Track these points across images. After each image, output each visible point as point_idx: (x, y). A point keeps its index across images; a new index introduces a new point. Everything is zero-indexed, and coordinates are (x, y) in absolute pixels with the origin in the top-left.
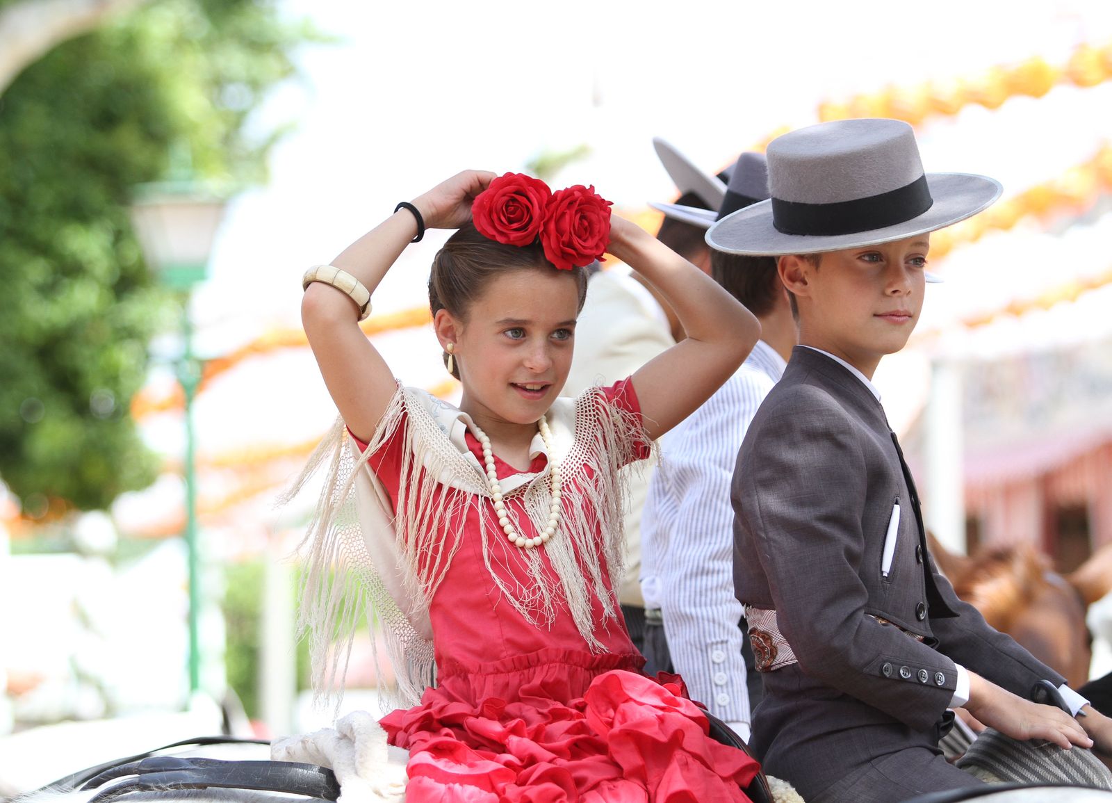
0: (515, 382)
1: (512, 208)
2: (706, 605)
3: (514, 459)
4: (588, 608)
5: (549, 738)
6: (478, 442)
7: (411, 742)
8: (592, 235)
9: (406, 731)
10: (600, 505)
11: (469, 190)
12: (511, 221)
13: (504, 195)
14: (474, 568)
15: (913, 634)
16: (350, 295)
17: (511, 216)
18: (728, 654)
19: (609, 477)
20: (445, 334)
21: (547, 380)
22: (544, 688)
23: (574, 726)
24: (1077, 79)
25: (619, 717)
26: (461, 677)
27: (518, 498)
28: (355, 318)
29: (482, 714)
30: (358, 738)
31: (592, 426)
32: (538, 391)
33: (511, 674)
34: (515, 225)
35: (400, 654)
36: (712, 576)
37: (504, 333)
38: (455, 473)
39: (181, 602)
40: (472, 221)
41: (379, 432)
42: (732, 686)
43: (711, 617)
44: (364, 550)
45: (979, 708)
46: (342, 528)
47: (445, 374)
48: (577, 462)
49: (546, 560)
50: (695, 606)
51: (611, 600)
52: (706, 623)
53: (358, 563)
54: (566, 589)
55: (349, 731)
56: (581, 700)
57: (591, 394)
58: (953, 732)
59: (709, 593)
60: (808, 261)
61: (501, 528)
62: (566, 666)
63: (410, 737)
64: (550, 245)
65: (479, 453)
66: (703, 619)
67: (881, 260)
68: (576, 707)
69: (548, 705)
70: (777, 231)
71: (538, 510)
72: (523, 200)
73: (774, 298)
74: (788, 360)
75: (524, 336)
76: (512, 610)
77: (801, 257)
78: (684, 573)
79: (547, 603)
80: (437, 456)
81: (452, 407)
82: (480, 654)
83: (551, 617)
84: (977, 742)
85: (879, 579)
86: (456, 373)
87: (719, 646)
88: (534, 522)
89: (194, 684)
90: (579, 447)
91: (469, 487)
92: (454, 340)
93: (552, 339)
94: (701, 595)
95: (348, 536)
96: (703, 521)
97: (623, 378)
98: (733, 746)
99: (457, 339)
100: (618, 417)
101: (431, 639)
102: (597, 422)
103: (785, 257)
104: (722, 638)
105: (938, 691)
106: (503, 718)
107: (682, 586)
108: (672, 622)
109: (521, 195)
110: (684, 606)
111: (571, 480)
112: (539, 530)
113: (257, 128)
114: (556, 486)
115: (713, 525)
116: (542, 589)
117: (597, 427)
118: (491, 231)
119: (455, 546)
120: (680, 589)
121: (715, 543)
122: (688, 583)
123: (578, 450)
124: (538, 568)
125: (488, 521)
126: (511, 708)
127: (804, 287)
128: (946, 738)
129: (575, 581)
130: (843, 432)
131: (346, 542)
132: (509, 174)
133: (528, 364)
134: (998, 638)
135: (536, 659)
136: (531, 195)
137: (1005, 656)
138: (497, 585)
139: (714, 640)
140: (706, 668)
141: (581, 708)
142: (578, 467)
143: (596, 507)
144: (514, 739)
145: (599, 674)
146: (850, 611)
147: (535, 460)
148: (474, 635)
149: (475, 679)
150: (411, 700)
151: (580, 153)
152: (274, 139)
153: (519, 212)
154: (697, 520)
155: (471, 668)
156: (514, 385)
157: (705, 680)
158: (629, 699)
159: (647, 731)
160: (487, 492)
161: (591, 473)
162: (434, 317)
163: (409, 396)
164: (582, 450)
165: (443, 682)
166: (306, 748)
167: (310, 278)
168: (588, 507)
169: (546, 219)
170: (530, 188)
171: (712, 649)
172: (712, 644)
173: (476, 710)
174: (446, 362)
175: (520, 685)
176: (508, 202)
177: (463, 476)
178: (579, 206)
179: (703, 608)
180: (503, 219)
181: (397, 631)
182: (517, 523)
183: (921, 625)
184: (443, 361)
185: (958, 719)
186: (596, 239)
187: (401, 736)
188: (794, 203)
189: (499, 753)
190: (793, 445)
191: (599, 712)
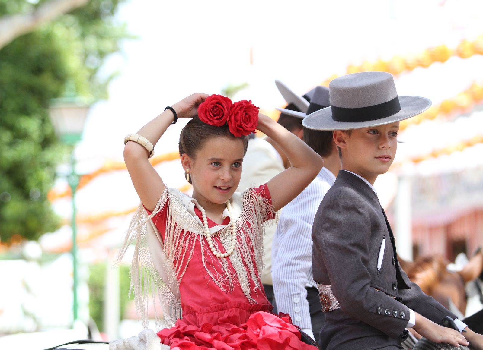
0: (216, 186)
1: (215, 110)
2: (291, 278)
3: (216, 219)
4: (248, 284)
5: (231, 341)
6: (200, 211)
7: (171, 343)
8: (250, 121)
9: (169, 337)
10: (253, 239)
11: (197, 102)
12: (215, 115)
13: (212, 104)
14: (198, 267)
15: (391, 296)
16: (145, 147)
17: (215, 113)
18: (301, 299)
19: (257, 227)
20: (186, 164)
21: (230, 185)
22: (229, 319)
23: (242, 336)
24: (461, 54)
25: (261, 332)
26: (193, 314)
27: (217, 236)
28: (147, 157)
29: (202, 331)
30: (148, 340)
31: (250, 205)
32: (226, 190)
33: (214, 313)
34: (216, 117)
35: (166, 304)
36: (295, 266)
37: (211, 164)
38: (190, 225)
39: (70, 281)
40: (198, 115)
41: (157, 207)
42: (303, 313)
43: (293, 283)
44: (150, 259)
45: (419, 328)
46: (141, 249)
47: (186, 182)
48: (243, 220)
49: (230, 263)
50: (286, 278)
51: (258, 281)
52: (291, 285)
53: (148, 265)
54: (239, 276)
55: (144, 338)
56: (245, 324)
57: (250, 191)
58: (408, 339)
59: (293, 273)
60: (346, 133)
61: (210, 249)
62: (239, 310)
63: (170, 341)
64: (232, 126)
65: (201, 216)
66: (290, 284)
67: (378, 133)
68: (243, 327)
69: (230, 327)
70: (333, 120)
71: (226, 241)
72: (220, 106)
73: (331, 149)
74: (337, 176)
75: (220, 165)
76: (214, 285)
77: (343, 131)
78: (282, 264)
79: (230, 282)
80: (182, 218)
81: (188, 196)
82: (201, 304)
83: (232, 288)
84: (418, 343)
85: (376, 272)
86: (190, 181)
87: (297, 296)
88: (224, 247)
89: (75, 317)
90: (244, 214)
91: (196, 232)
92: (190, 167)
93: (232, 167)
94: (289, 274)
95: (144, 253)
96: (293, 243)
97: (263, 184)
98: (312, 345)
99: (191, 166)
100: (261, 201)
101: (180, 298)
102: (252, 203)
103: (337, 131)
104: (298, 292)
105: (402, 320)
106: (211, 332)
107: (281, 270)
108: (276, 285)
109: (219, 104)
110: (282, 278)
111: (241, 228)
112: (227, 250)
113: (103, 74)
114: (234, 231)
115: (297, 245)
116: (228, 276)
117: (252, 205)
118: (206, 120)
119: (190, 257)
120: (280, 270)
121: (297, 253)
122: (284, 268)
123: (243, 215)
124: (226, 266)
125: (204, 246)
126: (215, 328)
127: (344, 145)
128: (405, 342)
129: (242, 272)
130: (361, 207)
131: (142, 255)
132: (214, 95)
133: (222, 178)
134: (428, 298)
135: (225, 307)
136: (224, 104)
137: (431, 306)
138: (208, 274)
139: (294, 293)
140: (291, 305)
141: (245, 328)
142: (244, 223)
143: (252, 240)
144: (216, 342)
145: (253, 313)
146: (363, 285)
147: (225, 219)
148: (198, 296)
149: (199, 315)
150: (171, 324)
151: (244, 86)
152: (111, 78)
153: (218, 112)
154: (291, 242)
155: (197, 310)
156: (216, 187)
157: (291, 310)
158: (266, 324)
159: (274, 338)
160: (204, 233)
161: (249, 225)
162: (181, 156)
163: (170, 191)
164: (245, 215)
165: (185, 317)
166: (125, 345)
167: (127, 139)
168: (248, 240)
169: (230, 115)
170: (223, 101)
171: (293, 297)
172: (294, 295)
173: (199, 329)
174: (186, 177)
175: (218, 318)
176: (213, 107)
177: (193, 226)
178: (245, 109)
179: (290, 279)
180: (211, 114)
181: (165, 294)
182: (217, 247)
183: (395, 292)
184: (185, 176)
185: (410, 333)
186: (252, 124)
187: (166, 340)
188: (340, 108)
189: (210, 348)
190: (339, 212)
191: (253, 330)
